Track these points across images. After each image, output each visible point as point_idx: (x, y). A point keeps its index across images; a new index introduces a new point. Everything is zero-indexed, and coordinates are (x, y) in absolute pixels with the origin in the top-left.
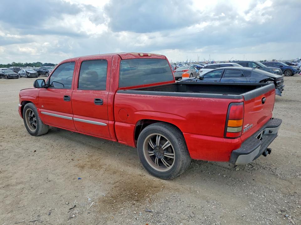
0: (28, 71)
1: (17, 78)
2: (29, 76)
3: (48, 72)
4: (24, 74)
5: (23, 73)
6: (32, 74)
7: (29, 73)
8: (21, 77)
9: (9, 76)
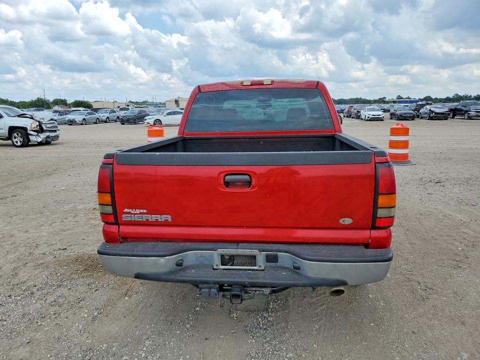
0: (432, 109)
1: (413, 120)
2: (432, 117)
3: (468, 111)
4: (426, 113)
5: (426, 111)
6: (438, 113)
7: (433, 112)
8: (422, 118)
9: (400, 115)
